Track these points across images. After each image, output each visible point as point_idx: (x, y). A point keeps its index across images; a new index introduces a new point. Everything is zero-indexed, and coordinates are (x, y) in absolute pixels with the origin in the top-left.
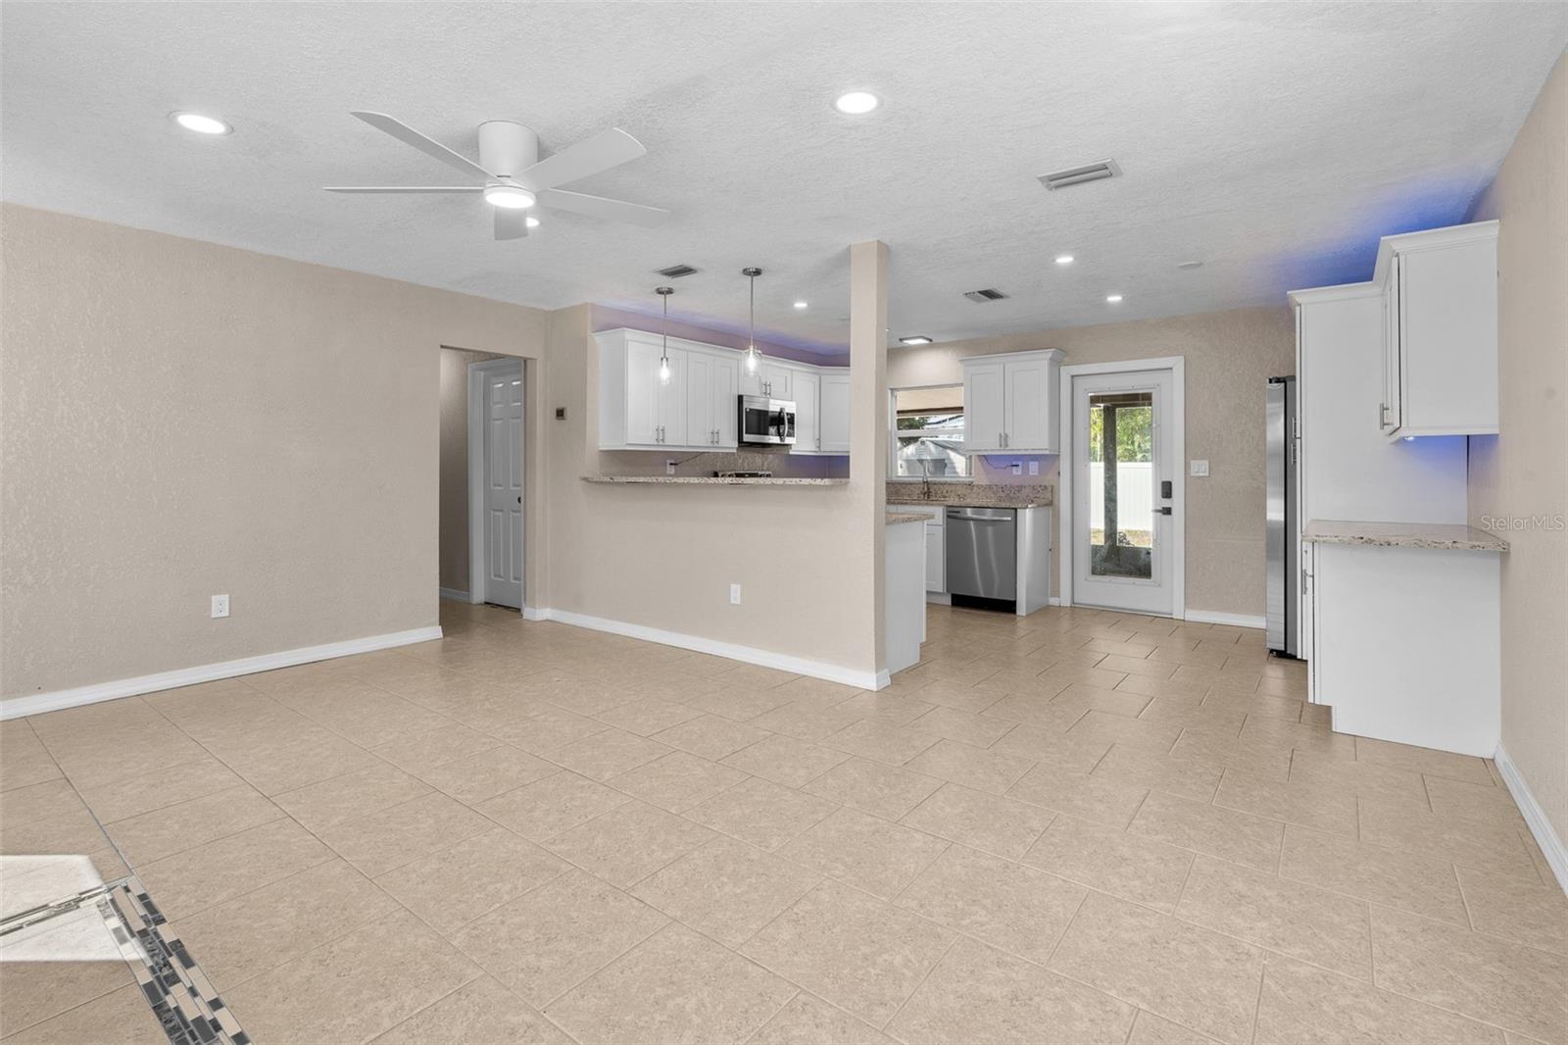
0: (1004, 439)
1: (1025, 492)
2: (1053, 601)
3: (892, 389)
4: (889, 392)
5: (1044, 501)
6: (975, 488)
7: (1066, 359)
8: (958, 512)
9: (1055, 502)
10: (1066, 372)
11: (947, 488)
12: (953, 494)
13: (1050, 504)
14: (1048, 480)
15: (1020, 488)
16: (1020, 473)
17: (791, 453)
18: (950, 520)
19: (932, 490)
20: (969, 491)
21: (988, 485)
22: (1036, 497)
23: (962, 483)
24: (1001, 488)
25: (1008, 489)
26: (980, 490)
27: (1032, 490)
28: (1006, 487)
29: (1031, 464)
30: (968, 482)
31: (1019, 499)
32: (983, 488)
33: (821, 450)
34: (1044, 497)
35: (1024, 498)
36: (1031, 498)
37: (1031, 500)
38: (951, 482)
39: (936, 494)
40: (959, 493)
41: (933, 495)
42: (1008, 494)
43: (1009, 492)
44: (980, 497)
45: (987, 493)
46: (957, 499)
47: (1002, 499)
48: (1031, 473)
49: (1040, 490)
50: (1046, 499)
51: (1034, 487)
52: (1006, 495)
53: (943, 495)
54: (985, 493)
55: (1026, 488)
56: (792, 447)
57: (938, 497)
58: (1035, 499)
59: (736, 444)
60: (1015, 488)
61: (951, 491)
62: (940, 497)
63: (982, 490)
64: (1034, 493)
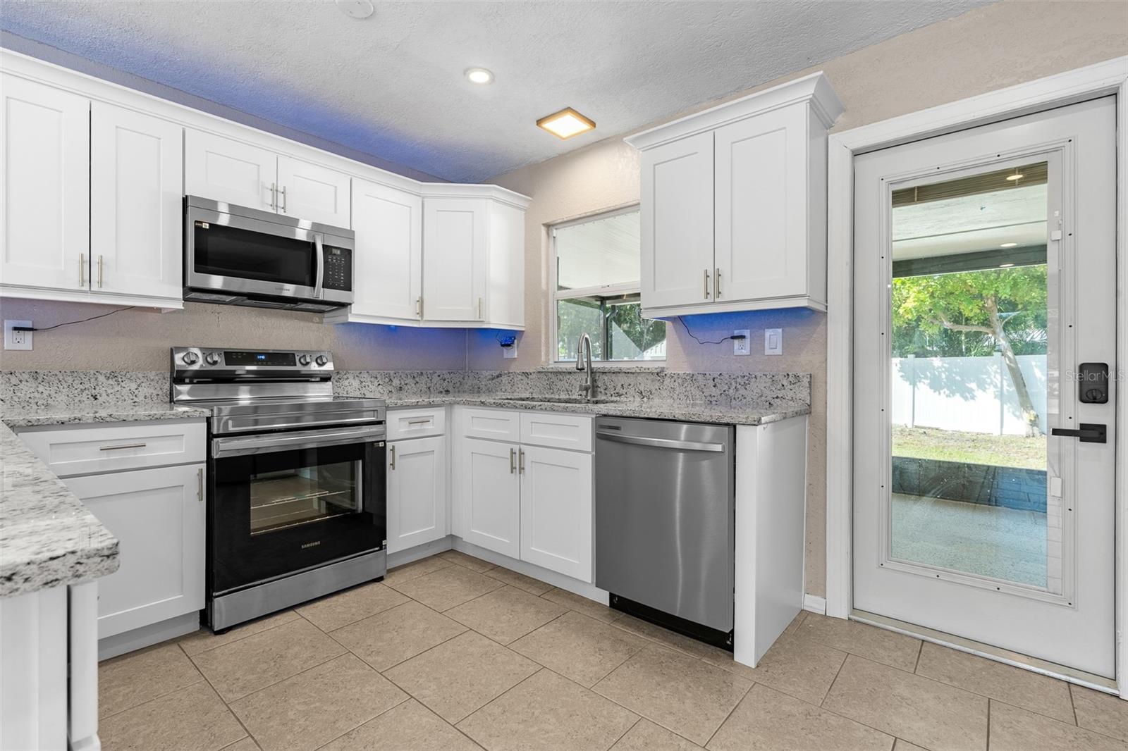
0: (714, 280)
1: (756, 387)
2: (813, 603)
3: (548, 226)
4: (543, 230)
5: (797, 407)
6: (667, 380)
7: (841, 119)
8: (617, 428)
9: (817, 408)
10: (843, 142)
11: (622, 379)
12: (632, 391)
13: (808, 411)
14: (804, 362)
15: (747, 380)
16: (746, 352)
17: (351, 319)
18: (604, 443)
19: (600, 384)
20: (657, 385)
21: (688, 375)
22: (777, 397)
23: (647, 371)
24: (712, 379)
25: (726, 382)
26: (676, 383)
27: (770, 383)
28: (722, 377)
29: (768, 333)
30: (656, 369)
31: (745, 400)
32: (680, 381)
33: (425, 319)
34: (794, 396)
35: (755, 398)
36: (769, 398)
37: (768, 403)
38: (628, 369)
39: (605, 389)
40: (642, 388)
41: (601, 392)
42: (724, 391)
43: (726, 388)
44: (675, 396)
45: (688, 389)
46: (638, 399)
47: (713, 399)
48: (768, 352)
49: (785, 384)
50: (798, 401)
51: (774, 379)
52: (722, 392)
53: (617, 391)
54: (684, 389)
55: (758, 380)
56: (354, 309)
57: (609, 395)
58: (776, 400)
59: (178, 292)
60: (739, 380)
61: (630, 385)
62: (612, 395)
63: (679, 383)
64: (774, 389)
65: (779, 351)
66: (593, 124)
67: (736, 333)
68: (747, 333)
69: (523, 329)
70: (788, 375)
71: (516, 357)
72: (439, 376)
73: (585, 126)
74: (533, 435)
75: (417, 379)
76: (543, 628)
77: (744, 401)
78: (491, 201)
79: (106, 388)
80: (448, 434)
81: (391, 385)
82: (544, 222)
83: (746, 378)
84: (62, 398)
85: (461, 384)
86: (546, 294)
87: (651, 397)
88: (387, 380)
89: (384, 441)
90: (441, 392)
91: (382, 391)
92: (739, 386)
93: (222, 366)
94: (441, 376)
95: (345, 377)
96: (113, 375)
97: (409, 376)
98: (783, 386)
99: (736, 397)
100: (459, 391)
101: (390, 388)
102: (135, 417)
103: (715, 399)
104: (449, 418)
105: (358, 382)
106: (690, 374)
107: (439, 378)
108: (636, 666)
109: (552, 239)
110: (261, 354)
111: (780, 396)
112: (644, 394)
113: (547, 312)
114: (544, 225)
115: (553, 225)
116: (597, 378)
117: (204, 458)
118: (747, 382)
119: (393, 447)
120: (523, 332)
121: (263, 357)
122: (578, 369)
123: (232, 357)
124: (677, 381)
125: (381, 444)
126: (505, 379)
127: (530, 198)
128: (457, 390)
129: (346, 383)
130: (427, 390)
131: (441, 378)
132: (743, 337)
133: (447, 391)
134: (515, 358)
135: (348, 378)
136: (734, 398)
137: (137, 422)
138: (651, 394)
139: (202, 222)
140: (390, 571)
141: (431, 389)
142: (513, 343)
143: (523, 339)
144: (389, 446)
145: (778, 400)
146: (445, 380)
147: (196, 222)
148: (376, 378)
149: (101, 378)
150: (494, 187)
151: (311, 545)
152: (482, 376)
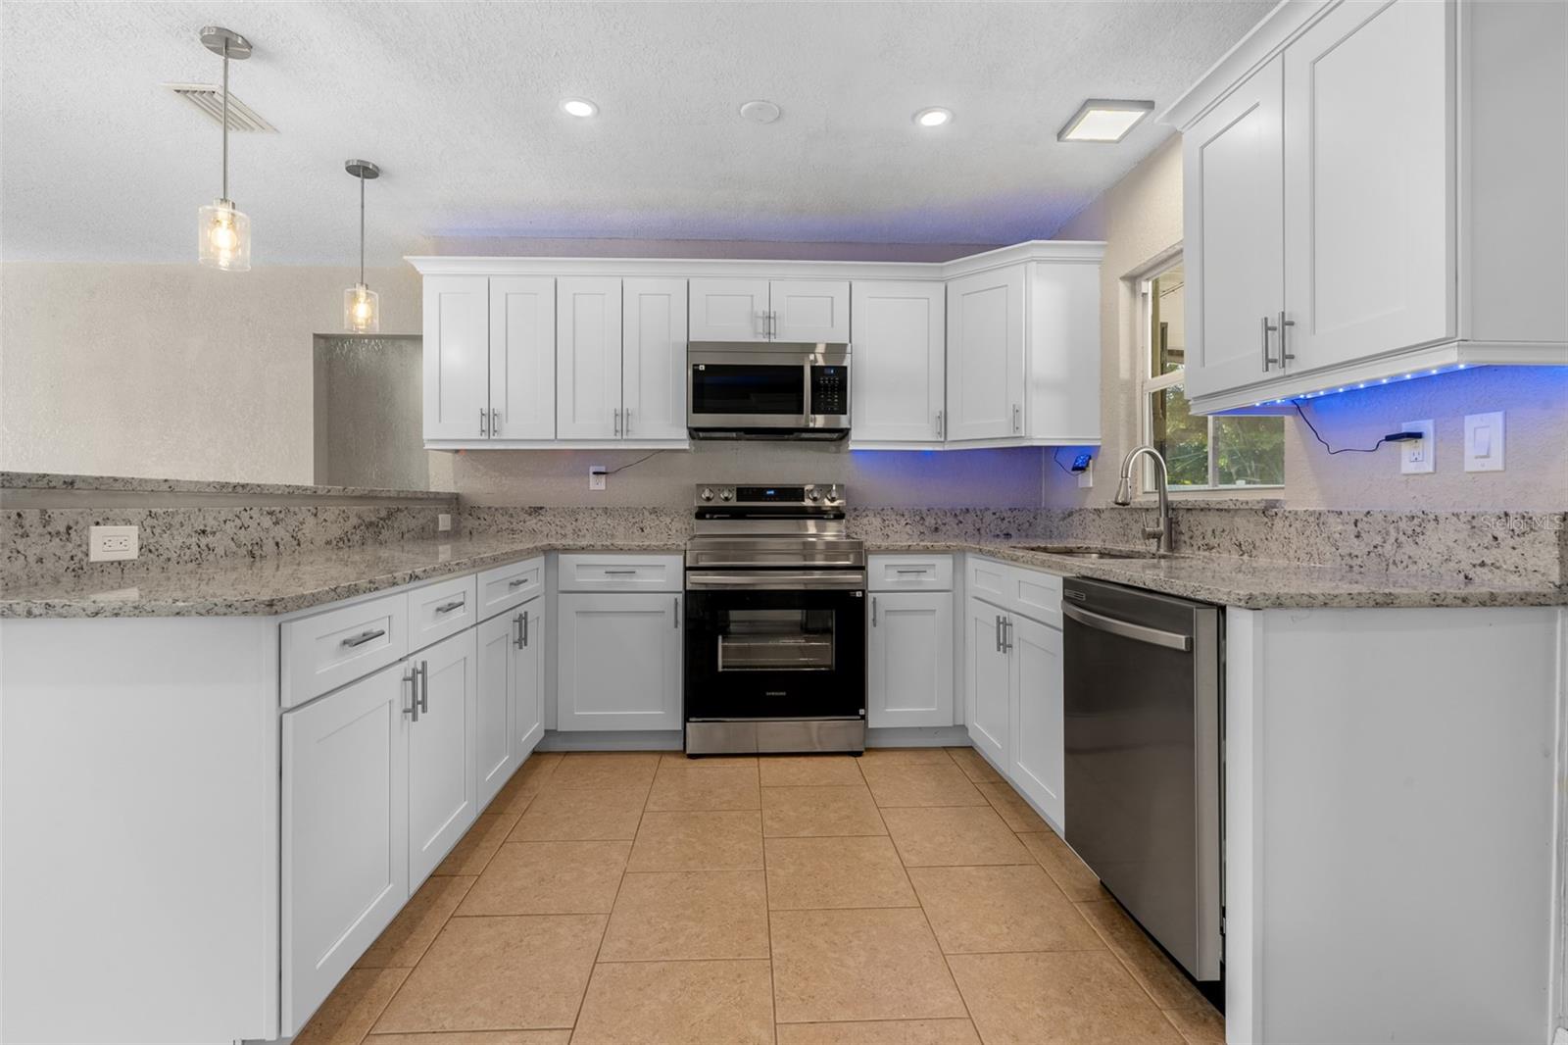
1: (1437, 541)
3: (1133, 279)
4: (1124, 286)
5: (1527, 587)
6: (1278, 524)
11: (1213, 521)
12: (1226, 542)
15: (1419, 524)
17: (856, 447)
19: (1179, 528)
20: (1263, 532)
21: (1312, 513)
22: (1483, 564)
23: (1244, 506)
24: (1353, 521)
25: (1378, 528)
26: (1292, 529)
27: (1466, 533)
28: (1370, 519)
29: (1471, 422)
30: (1258, 502)
31: (1415, 567)
32: (1298, 524)
33: (949, 439)
34: (1521, 563)
35: (1435, 563)
36: (1465, 566)
37: (1462, 576)
38: (1219, 503)
39: (1191, 538)
40: (1241, 538)
41: (1185, 542)
42: (1375, 547)
43: (1378, 540)
44: (1291, 554)
45: (1312, 541)
46: (1235, 556)
47: (1356, 562)
48: (1471, 465)
49: (1500, 535)
50: (1531, 576)
51: (1474, 523)
52: (1372, 548)
53: (1206, 541)
54: (1305, 542)
55: (1440, 526)
56: (854, 435)
57: (1195, 547)
58: (1478, 569)
59: (684, 434)
60: (1403, 525)
61: (1223, 531)
62: (1199, 548)
63: (1297, 529)
64: (1474, 545)
65: (1496, 462)
66: (1149, 105)
67: (1406, 428)
68: (1426, 426)
69: (1099, 443)
70: (1506, 514)
71: (1091, 485)
72: (994, 514)
73: (1136, 115)
74: (1021, 600)
75: (961, 518)
76: (973, 868)
77: (1413, 568)
78: (1034, 263)
79: (649, 521)
80: (956, 591)
81: (922, 524)
82: (1123, 274)
83: (1416, 521)
84: (621, 529)
85: (1030, 525)
86: (1129, 386)
87: (1254, 553)
88: (918, 518)
89: (863, 591)
90: (998, 536)
91: (910, 532)
92: (1403, 538)
93: (734, 503)
94: (998, 514)
95: (864, 514)
96: (654, 511)
97: (949, 514)
98: (1496, 538)
99: (1398, 559)
100: (1027, 536)
101: (922, 529)
102: (629, 547)
103: (1359, 561)
104: (959, 569)
105: (879, 520)
106: (1315, 511)
107: (994, 517)
108: (1040, 964)
109: (1140, 298)
110: (771, 489)
111: (1488, 562)
112: (1244, 548)
113: (1131, 414)
114: (1123, 278)
115: (1141, 275)
116: (1180, 518)
117: (681, 589)
118: (1418, 530)
119: (875, 599)
120: (1099, 446)
121: (772, 492)
122: (1117, 503)
123: (743, 493)
124: (1293, 525)
125: (859, 594)
126: (1076, 518)
127: (1105, 243)
128: (1024, 534)
129: (865, 521)
130: (976, 532)
131: (997, 516)
132: (1418, 436)
133: (1008, 536)
134: (1091, 488)
135: (867, 516)
136: (1394, 563)
137: (630, 551)
138: (1254, 547)
139: (698, 365)
140: (868, 750)
141: (982, 531)
142: (1088, 465)
143: (1100, 458)
144: (870, 597)
145: (1485, 570)
146: (1004, 519)
147: (694, 365)
148: (903, 515)
149: (646, 513)
150: (1032, 245)
151: (777, 694)
152: (1054, 515)
